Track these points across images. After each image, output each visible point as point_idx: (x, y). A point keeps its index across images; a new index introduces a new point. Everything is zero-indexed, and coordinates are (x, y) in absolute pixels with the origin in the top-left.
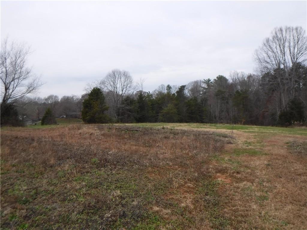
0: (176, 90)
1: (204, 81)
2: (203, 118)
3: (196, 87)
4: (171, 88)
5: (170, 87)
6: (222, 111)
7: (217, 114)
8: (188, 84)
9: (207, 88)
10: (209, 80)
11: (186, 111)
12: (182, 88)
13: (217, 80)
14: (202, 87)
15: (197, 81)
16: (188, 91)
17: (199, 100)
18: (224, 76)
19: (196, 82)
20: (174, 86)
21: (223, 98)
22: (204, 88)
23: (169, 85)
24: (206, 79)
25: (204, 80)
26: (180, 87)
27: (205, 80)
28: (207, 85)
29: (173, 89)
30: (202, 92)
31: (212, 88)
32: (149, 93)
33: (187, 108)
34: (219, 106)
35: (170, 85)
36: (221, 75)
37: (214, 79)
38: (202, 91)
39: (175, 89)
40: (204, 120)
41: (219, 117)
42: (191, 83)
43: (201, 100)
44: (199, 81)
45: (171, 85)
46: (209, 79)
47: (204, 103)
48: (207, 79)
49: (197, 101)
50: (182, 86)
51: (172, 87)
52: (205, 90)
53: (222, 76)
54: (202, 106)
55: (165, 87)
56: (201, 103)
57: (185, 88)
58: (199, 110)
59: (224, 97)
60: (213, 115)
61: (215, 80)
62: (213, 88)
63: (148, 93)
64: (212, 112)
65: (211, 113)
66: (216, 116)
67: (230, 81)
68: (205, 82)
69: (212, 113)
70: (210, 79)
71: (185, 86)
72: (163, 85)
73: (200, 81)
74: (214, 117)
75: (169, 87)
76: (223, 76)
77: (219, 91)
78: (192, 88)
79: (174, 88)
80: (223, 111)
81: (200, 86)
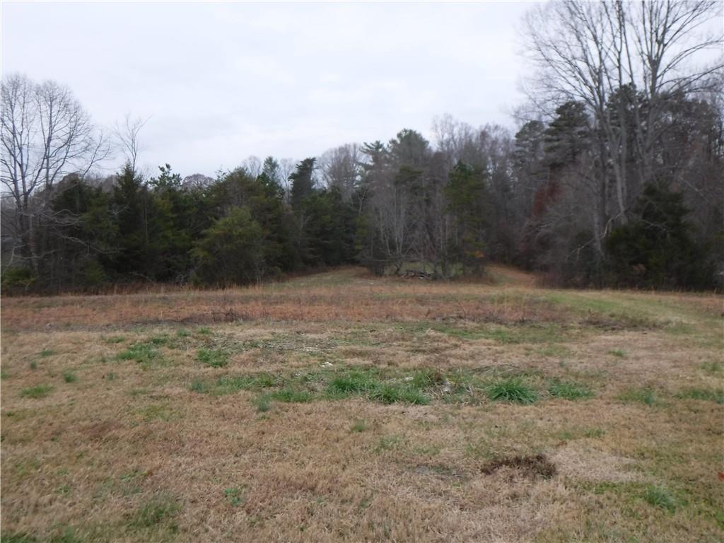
0: (291, 172)
1: (363, 145)
2: (357, 247)
3: (342, 163)
4: (278, 166)
5: (275, 163)
6: (412, 227)
7: (398, 236)
8: (323, 155)
9: (373, 166)
10: (378, 145)
11: (304, 227)
12: (307, 166)
13: (399, 142)
14: (360, 164)
15: (346, 145)
16: (322, 176)
17: (347, 198)
18: (417, 132)
19: (344, 150)
20: (285, 161)
21: (415, 190)
22: (367, 167)
23: (270, 159)
24: (371, 141)
25: (365, 144)
26: (300, 164)
27: (369, 144)
28: (373, 158)
29: (283, 168)
30: (362, 176)
31: (386, 165)
32: (166, 169)
33: (309, 218)
34: (403, 211)
35: (274, 160)
36: (408, 128)
37: (390, 139)
38: (359, 174)
39: (287, 169)
40: (358, 257)
41: (405, 246)
42: (332, 152)
43: (354, 197)
44: (349, 146)
45: (277, 158)
46: (378, 143)
47: (361, 203)
48: (374, 142)
49: (340, 199)
50: (305, 161)
51: (279, 163)
52: (367, 172)
53: (411, 131)
54: (357, 212)
55: (260, 163)
56: (352, 203)
57: (315, 166)
58: (347, 226)
59: (416, 188)
60: (384, 239)
61: (393, 142)
62: (388, 167)
63: (162, 169)
64: (382, 230)
65: (378, 232)
66: (394, 240)
67: (434, 145)
68: (367, 150)
69: (382, 236)
70: (381, 143)
71: (314, 159)
72: (255, 158)
73: (355, 146)
74: (387, 244)
75: (271, 163)
76: (415, 132)
77: (403, 170)
78: (333, 166)
79: (285, 166)
80: (415, 227)
81: (355, 160)
